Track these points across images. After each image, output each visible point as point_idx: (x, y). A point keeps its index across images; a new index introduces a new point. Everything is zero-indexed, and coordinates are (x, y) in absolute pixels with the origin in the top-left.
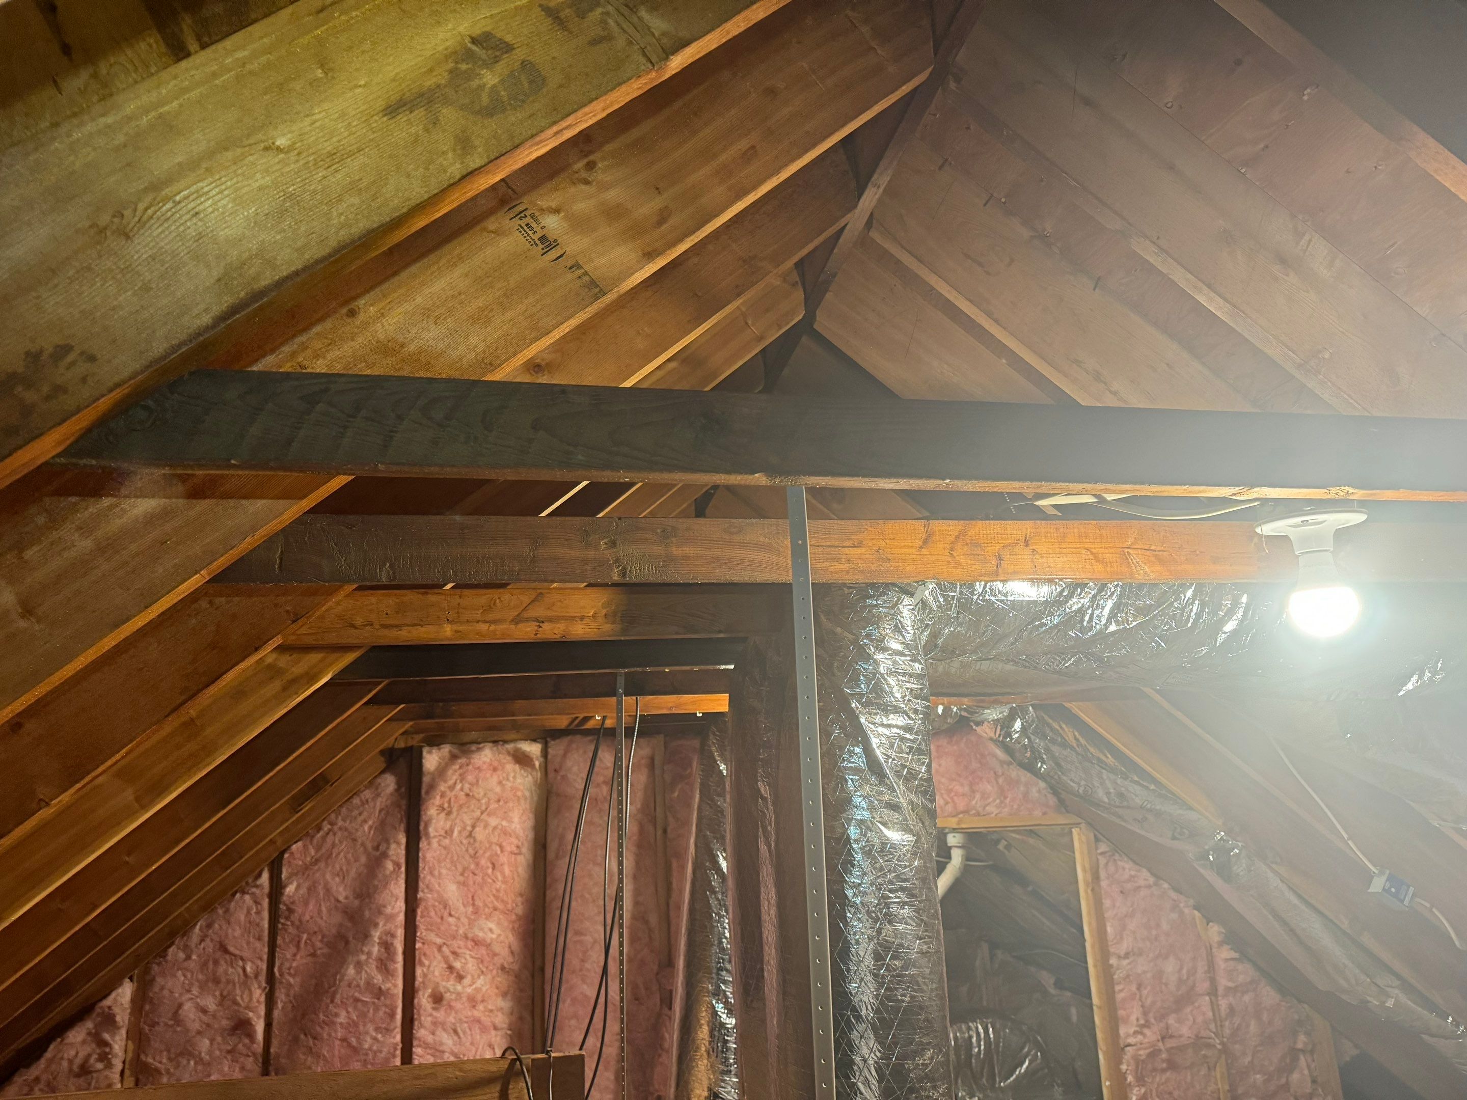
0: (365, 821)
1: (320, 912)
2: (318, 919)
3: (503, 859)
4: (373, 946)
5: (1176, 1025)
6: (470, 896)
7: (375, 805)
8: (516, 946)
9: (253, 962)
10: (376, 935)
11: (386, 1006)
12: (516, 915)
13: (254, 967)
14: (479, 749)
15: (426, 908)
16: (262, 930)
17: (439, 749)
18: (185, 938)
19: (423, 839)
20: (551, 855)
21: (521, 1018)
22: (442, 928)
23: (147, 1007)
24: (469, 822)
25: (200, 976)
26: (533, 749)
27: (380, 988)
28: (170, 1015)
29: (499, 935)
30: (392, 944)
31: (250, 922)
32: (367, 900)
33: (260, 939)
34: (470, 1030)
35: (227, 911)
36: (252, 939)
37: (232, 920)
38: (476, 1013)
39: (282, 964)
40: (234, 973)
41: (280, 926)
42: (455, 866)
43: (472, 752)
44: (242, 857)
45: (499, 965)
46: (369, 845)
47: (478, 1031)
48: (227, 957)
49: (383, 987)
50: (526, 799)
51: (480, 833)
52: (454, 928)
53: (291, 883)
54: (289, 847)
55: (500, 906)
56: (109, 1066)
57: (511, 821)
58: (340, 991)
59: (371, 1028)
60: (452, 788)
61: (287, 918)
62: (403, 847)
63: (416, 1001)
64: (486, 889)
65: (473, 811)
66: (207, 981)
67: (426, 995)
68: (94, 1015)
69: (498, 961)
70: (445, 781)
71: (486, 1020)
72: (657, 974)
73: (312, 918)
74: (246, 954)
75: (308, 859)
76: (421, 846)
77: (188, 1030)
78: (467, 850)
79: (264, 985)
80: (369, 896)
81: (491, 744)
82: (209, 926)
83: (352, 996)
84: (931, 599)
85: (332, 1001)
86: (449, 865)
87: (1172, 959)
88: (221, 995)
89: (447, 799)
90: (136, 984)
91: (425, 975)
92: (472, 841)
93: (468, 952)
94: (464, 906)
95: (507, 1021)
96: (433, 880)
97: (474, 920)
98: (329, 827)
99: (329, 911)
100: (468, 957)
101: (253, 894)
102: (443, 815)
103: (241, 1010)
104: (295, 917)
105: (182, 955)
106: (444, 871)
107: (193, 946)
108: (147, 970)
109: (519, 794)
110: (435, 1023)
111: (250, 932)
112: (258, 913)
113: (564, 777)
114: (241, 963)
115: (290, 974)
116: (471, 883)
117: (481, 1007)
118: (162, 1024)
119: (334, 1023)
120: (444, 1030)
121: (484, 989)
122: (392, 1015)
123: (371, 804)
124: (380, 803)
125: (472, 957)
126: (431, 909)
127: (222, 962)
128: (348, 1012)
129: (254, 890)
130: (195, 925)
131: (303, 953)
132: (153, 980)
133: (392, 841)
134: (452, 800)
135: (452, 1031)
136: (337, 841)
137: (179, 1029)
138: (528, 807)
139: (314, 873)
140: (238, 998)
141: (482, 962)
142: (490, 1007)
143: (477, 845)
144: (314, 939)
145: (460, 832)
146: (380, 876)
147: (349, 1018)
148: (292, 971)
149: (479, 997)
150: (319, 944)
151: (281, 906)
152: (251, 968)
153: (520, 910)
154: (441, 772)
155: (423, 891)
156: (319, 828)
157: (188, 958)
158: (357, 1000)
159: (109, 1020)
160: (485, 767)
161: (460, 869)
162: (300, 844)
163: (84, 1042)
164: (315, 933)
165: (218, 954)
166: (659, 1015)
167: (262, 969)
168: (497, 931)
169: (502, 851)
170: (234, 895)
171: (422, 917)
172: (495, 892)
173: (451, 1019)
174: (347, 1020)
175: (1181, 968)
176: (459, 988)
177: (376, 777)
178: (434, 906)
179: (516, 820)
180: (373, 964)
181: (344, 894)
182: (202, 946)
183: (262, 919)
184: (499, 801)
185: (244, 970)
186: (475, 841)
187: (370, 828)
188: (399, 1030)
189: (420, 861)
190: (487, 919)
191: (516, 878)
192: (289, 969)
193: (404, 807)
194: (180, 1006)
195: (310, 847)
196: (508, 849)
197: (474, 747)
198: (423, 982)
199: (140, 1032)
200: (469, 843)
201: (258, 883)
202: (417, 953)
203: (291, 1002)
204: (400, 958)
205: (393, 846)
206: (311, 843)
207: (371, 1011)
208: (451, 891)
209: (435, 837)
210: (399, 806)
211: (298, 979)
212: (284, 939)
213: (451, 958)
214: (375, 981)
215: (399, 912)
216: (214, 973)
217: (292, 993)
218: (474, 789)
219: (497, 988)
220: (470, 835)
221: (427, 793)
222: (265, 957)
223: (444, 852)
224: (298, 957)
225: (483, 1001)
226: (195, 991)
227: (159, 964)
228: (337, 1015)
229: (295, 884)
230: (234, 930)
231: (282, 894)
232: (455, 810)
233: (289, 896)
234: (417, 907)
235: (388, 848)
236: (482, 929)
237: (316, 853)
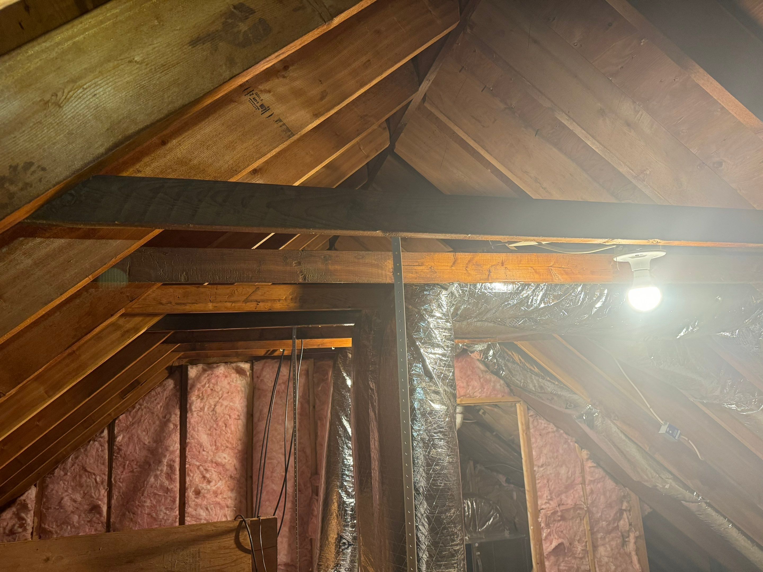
0: (158, 403)
1: (135, 449)
2: (134, 454)
3: (231, 422)
4: (164, 467)
5: (565, 499)
6: (214, 441)
7: (163, 395)
8: (238, 466)
9: (100, 476)
10: (165, 461)
11: (170, 497)
12: (238, 450)
13: (101, 479)
14: (217, 366)
15: (191, 447)
16: (104, 460)
17: (197, 366)
18: (64, 464)
19: (189, 412)
20: (256, 419)
21: (241, 502)
22: (200, 457)
23: (45, 500)
24: (213, 404)
25: (72, 484)
26: (246, 366)
27: (168, 488)
28: (57, 503)
29: (229, 460)
30: (174, 466)
31: (98, 455)
32: (160, 444)
33: (103, 464)
34: (215, 508)
35: (86, 450)
36: (99, 464)
37: (89, 454)
38: (218, 500)
39: (116, 477)
40: (91, 481)
41: (114, 457)
42: (206, 426)
43: (214, 368)
44: (95, 422)
45: (229, 475)
46: (161, 416)
47: (219, 509)
48: (87, 473)
49: (169, 487)
50: (242, 391)
51: (218, 409)
52: (206, 457)
53: (120, 435)
54: (118, 417)
55: (230, 446)
56: (25, 530)
57: (234, 403)
58: (146, 490)
59: (163, 508)
60: (204, 386)
61: (118, 453)
62: (178, 416)
63: (186, 494)
64: (222, 437)
65: (215, 398)
66: (76, 486)
67: (192, 491)
68: (16, 504)
69: (229, 473)
70: (200, 383)
71: (223, 503)
72: (310, 478)
73: (131, 453)
74: (96, 472)
75: (129, 423)
76: (188, 416)
77: (67, 511)
78: (212, 418)
79: (106, 487)
80: (161, 441)
81: (224, 364)
82: (76, 458)
83: (153, 492)
84: (456, 292)
85: (142, 495)
86: (202, 426)
87: (564, 467)
88: (84, 493)
89: (201, 392)
90: (38, 488)
91: (191, 481)
92: (214, 413)
93: (213, 469)
94: (211, 446)
95: (233, 503)
96: (194, 433)
97: (216, 453)
98: (139, 406)
99: (140, 449)
100: (213, 472)
101: (100, 441)
102: (199, 400)
103: (95, 500)
104: (122, 453)
105: (62, 473)
106: (200, 428)
107: (68, 468)
108: (44, 481)
109: (239, 389)
110: (197, 505)
111: (98, 461)
112: (102, 451)
113: (262, 380)
114: (94, 477)
115: (120, 482)
116: (214, 434)
117: (220, 497)
118: (52, 508)
119: (144, 506)
120: (202, 508)
121: (221, 487)
122: (174, 502)
123: (161, 395)
124: (166, 394)
125: (215, 471)
126: (194, 448)
127: (84, 476)
128: (151, 500)
129: (100, 439)
130: (69, 457)
131: (127, 470)
132: (47, 486)
133: (172, 413)
134: (204, 392)
135: (205, 509)
136: (143, 414)
137: (62, 510)
138: (243, 395)
139: (132, 430)
140: (93, 495)
141: (220, 474)
142: (225, 496)
143: (217, 415)
144: (132, 464)
145: (208, 409)
146: (167, 431)
147: (152, 503)
148: (121, 480)
149: (219, 492)
150: (135, 466)
151: (115, 447)
152: (99, 479)
153: (240, 448)
154: (198, 378)
155: (189, 439)
156: (134, 407)
157: (66, 474)
158: (155, 494)
159: (24, 507)
160: (221, 375)
161: (208, 427)
162: (124, 415)
163: (11, 518)
164: (133, 460)
165: (82, 472)
166: (311, 499)
167: (105, 479)
168: (228, 458)
169: (230, 418)
170: (89, 442)
171: (189, 452)
172: (226, 438)
173: (205, 503)
174: (150, 504)
175: (568, 472)
176: (209, 487)
177: (163, 381)
178: (195, 446)
179: (237, 402)
180: (164, 476)
181: (148, 441)
182: (73, 468)
183: (104, 454)
184: (228, 392)
185: (96, 480)
186: (216, 413)
187: (161, 407)
188: (177, 509)
189: (188, 423)
190: (222, 452)
191: (238, 431)
192: (120, 479)
193: (178, 396)
194: (62, 499)
195: (129, 417)
196: (233, 417)
197: (215, 365)
198: (190, 485)
199: (41, 512)
200: (213, 414)
201: (102, 436)
202: (187, 470)
203: (121, 495)
204: (178, 472)
205: (173, 416)
206: (130, 415)
207: (163, 500)
208: (204, 438)
209: (195, 411)
210: (176, 396)
211: (124, 484)
212: (116, 464)
213: (204, 472)
214: (165, 484)
215: (177, 450)
216: (80, 482)
217: (121, 491)
218: (215, 386)
219: (229, 487)
220: (213, 410)
221: (191, 389)
222: (107, 473)
223: (200, 419)
224: (124, 473)
225: (221, 493)
226: (70, 491)
227: (50, 478)
228: (145, 502)
229: (122, 436)
230: (90, 460)
231: (115, 441)
232: (205, 397)
233: (118, 442)
234: (186, 447)
235: (171, 417)
236: (220, 457)
237: (133, 419)
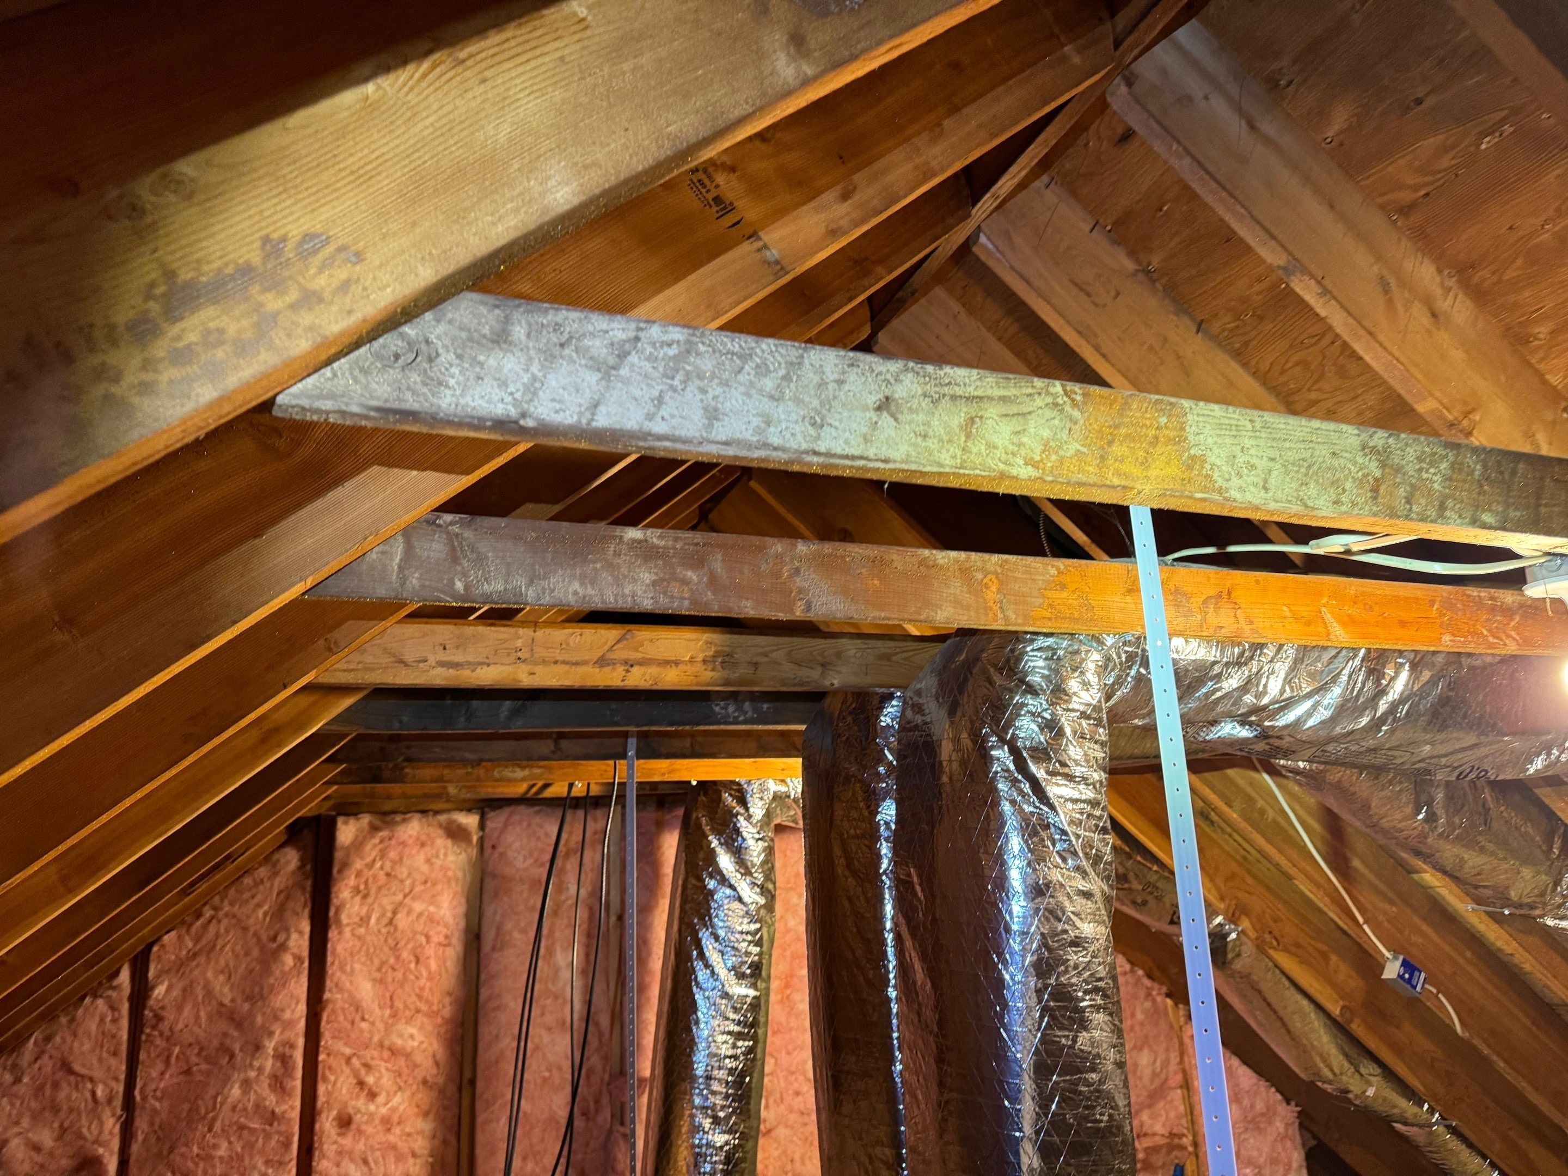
0: (259, 906)
1: (197, 1017)
2: (196, 1028)
3: (430, 951)
4: (266, 1059)
6: (388, 995)
7: (272, 886)
8: (441, 1054)
9: (106, 1084)
10: (270, 1046)
11: (280, 1133)
12: (443, 1018)
13: (108, 1091)
14: (404, 820)
15: (333, 1011)
16: (119, 1044)
17: (358, 819)
18: (15, 1055)
19: (333, 927)
20: (487, 946)
21: (445, 1142)
22: (353, 1036)
24: (389, 908)
25: (33, 1104)
26: (470, 821)
27: (273, 1112)
29: (422, 1043)
30: (291, 1056)
31: (103, 1033)
32: (260, 1003)
33: (115, 1054)
34: (384, 1158)
35: (73, 1020)
36: (105, 1055)
37: (80, 1031)
38: (391, 1138)
39: (145, 1085)
40: (80, 1098)
41: (144, 1037)
42: (371, 960)
43: (398, 823)
45: (420, 1078)
46: (264, 937)
47: (393, 1160)
48: (72, 1078)
49: (277, 1110)
50: (457, 880)
51: (402, 921)
52: (366, 1035)
53: (162, 983)
54: (159, 939)
55: (424, 1007)
57: (438, 907)
58: (221, 1118)
59: (260, 1162)
60: (370, 866)
61: (154, 1027)
62: (307, 936)
63: (317, 1126)
64: (407, 988)
65: (394, 894)
66: (42, 1110)
67: (331, 1118)
69: (420, 1074)
70: (362, 858)
71: (403, 1146)
72: (608, 1084)
73: (186, 1026)
74: (98, 1074)
75: (184, 952)
76: (330, 935)
78: (386, 941)
79: (119, 1112)
80: (262, 997)
81: (418, 815)
82: (48, 1039)
83: (236, 1122)
84: (1114, 656)
85: (210, 1130)
86: (363, 959)
87: (1146, 1051)
88: (61, 1126)
89: (363, 879)
91: (329, 1094)
92: (392, 929)
93: (383, 1064)
94: (380, 1007)
95: (428, 1146)
96: (344, 977)
97: (392, 1025)
98: (212, 912)
99: (210, 1017)
100: (383, 1070)
101: (109, 997)
102: (358, 899)
103: (88, 1145)
104: (164, 1026)
105: (8, 1078)
106: (357, 966)
107: (25, 1065)
109: (450, 874)
110: (340, 1153)
111: (102, 1047)
112: (115, 1021)
113: (502, 855)
114: (89, 1086)
115: (154, 1097)
116: (390, 979)
117: (397, 1130)
119: (211, 1157)
120: (352, 1160)
121: (402, 1108)
122: (287, 1145)
123: (268, 885)
124: (279, 883)
125: (387, 1069)
126: (340, 1012)
127: (64, 1085)
128: (230, 1143)
129: (110, 993)
130: (29, 1038)
131: (173, 1069)
133: (293, 930)
134: (370, 881)
135: (360, 1162)
136: (222, 930)
138: (459, 889)
139: (191, 972)
140: (85, 1131)
141: (400, 1075)
142: (408, 1130)
143: (398, 934)
144: (188, 1052)
145: (378, 920)
146: (277, 973)
147: (232, 1150)
148: (159, 1094)
149: (395, 1118)
150: (194, 1059)
151: (146, 1012)
152: (103, 1091)
153: (447, 1012)
154: (358, 845)
155: (330, 991)
156: (199, 915)
157: (18, 1080)
158: (242, 1128)
160: (411, 842)
161: (377, 963)
162: (173, 934)
164: (190, 1045)
165: (60, 1075)
166: (610, 1132)
167: (117, 1092)
168: (419, 1037)
169: (428, 941)
170: (82, 999)
171: (328, 1022)
172: (417, 990)
173: (361, 1146)
174: (228, 1153)
175: (1155, 1061)
176: (372, 1108)
177: (273, 852)
178: (343, 1009)
179: (446, 905)
180: (265, 1082)
181: (229, 998)
182: (37, 1066)
183: (119, 1029)
184: (425, 882)
185: (93, 1094)
186: (396, 929)
187: (265, 914)
188: (294, 1162)
189: (329, 953)
190: (407, 1023)
191: (444, 974)
192: (155, 1091)
193: (309, 889)
195: (187, 938)
196: (435, 939)
197: (398, 818)
198: (328, 1102)
200: (388, 933)
201: (115, 983)
202: (320, 1066)
203: (155, 1132)
204: (299, 1073)
205: (294, 936)
207: (261, 1140)
208: (365, 990)
209: (348, 925)
210: (303, 888)
211: (166, 1104)
212: (149, 1053)
213: (363, 1072)
214: (267, 1103)
215: (300, 1018)
216: (53, 1100)
217: (157, 1121)
218: (397, 867)
219: (418, 1106)
220: (391, 922)
221: (340, 871)
222: (123, 1077)
223: (358, 944)
224: (167, 1076)
225: (399, 1123)
226: (26, 1122)
228: (215, 1147)
229: (166, 984)
230: (82, 1044)
231: (148, 997)
232: (373, 891)
233: (158, 1001)
234: (323, 1009)
235: (288, 938)
236: (400, 1035)
237: (195, 945)
